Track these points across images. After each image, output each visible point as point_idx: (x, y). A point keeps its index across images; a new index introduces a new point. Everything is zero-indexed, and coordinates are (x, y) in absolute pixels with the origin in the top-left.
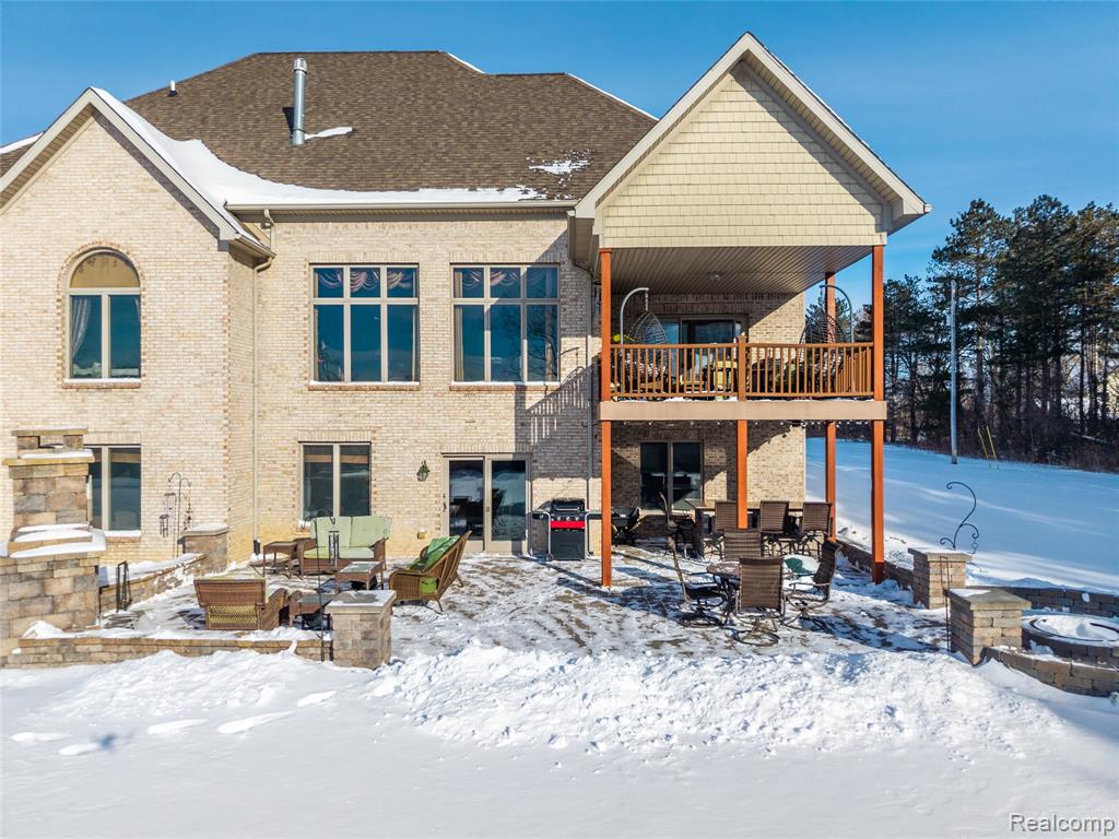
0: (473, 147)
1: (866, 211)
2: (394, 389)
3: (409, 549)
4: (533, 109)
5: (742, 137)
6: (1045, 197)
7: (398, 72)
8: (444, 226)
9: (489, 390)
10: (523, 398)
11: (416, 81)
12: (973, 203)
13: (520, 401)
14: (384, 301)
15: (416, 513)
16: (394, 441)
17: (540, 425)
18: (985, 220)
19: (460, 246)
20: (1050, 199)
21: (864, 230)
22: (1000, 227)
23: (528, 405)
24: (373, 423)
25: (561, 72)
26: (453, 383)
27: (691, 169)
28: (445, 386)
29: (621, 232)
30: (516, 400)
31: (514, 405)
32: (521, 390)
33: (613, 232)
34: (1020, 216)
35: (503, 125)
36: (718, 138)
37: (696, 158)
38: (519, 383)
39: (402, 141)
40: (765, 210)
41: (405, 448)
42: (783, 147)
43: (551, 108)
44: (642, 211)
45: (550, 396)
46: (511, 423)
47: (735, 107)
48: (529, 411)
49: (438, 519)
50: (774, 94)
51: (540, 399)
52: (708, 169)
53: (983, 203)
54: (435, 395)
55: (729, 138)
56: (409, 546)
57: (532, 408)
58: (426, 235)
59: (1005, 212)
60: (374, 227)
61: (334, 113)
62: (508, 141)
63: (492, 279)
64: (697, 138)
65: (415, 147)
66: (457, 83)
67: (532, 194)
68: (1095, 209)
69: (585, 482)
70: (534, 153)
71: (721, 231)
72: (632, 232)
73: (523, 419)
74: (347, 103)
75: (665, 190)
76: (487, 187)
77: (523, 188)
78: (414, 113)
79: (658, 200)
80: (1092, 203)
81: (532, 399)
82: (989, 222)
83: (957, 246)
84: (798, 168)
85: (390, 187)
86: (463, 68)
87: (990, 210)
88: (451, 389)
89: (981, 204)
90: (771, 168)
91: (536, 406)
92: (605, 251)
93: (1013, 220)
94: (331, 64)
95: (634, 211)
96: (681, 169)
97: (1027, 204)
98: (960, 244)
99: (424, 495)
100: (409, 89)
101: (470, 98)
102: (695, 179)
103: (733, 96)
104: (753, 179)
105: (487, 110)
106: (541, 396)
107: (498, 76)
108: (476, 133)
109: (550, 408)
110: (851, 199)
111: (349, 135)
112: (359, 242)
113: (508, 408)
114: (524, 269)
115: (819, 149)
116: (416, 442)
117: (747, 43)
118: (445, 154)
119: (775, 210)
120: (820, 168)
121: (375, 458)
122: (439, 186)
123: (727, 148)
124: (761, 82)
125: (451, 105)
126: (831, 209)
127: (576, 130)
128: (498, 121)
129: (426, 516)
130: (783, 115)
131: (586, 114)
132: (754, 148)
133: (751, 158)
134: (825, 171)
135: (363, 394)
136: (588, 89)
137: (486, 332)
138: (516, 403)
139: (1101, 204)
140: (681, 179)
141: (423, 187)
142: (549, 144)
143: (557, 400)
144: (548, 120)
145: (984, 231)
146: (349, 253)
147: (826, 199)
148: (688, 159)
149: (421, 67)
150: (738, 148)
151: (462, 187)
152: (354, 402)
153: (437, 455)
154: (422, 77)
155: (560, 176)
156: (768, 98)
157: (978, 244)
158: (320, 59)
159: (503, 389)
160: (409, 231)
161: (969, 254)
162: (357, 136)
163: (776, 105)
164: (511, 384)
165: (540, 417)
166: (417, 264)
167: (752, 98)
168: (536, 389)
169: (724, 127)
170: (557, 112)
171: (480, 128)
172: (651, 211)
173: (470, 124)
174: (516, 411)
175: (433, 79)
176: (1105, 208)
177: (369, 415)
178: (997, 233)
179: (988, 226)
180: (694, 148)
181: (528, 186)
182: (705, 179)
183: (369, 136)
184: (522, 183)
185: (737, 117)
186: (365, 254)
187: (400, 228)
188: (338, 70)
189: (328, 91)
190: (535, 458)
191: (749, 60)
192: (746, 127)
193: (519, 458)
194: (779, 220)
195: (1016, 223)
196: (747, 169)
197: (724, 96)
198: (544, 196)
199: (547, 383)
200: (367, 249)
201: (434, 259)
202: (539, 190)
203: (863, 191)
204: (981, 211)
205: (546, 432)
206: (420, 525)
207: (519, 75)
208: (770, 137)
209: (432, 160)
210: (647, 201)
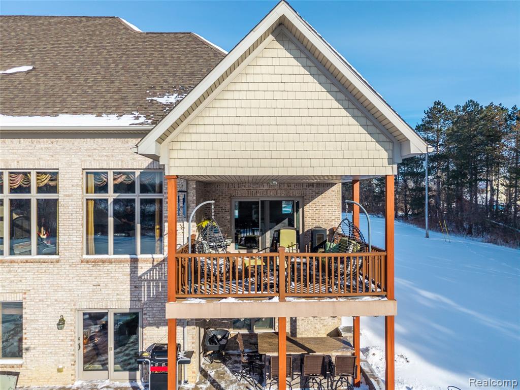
0: (112, 82)
1: (381, 148)
2: (39, 262)
3: (51, 380)
4: (163, 56)
5: (282, 87)
6: (471, 101)
7: (83, 29)
8: (78, 142)
9: (110, 262)
10: (136, 268)
11: (91, 36)
12: (435, 102)
13: (134, 270)
14: (34, 196)
15: (56, 354)
16: (40, 301)
17: (149, 287)
18: (441, 111)
19: (89, 156)
20: (474, 102)
21: (378, 162)
22: (448, 115)
23: (140, 273)
24: (24, 287)
25: (189, 32)
26: (85, 257)
27: (241, 112)
28: (78, 259)
29: (184, 163)
30: (131, 269)
31: (129, 273)
32: (134, 261)
33: (177, 163)
34: (458, 109)
35: (139, 67)
36: (262, 87)
37: (244, 104)
38: (134, 256)
39: (64, 77)
40: (299, 146)
41: (48, 306)
42: (315, 96)
43: (175, 56)
44: (200, 146)
45: (156, 266)
46: (127, 286)
47: (276, 61)
48: (140, 277)
49: (73, 357)
50: (306, 52)
51: (149, 268)
52: (254, 112)
53: (440, 102)
54: (70, 266)
55: (271, 87)
56: (51, 378)
57: (143, 275)
58: (64, 148)
59: (451, 107)
60: (25, 142)
61: (25, 56)
62: (139, 78)
63: (115, 179)
64: (245, 87)
65: (71, 81)
66: (119, 38)
67: (142, 119)
68: (494, 106)
69: (182, 329)
70: (154, 87)
71: (265, 163)
72: (192, 163)
73: (136, 283)
74: (39, 50)
75: (220, 129)
76: (111, 113)
77: (137, 114)
78: (81, 57)
79: (213, 137)
80: (492, 103)
81: (143, 268)
82: (443, 112)
83: (427, 124)
84: (326, 112)
85: (39, 112)
86: (126, 28)
87: (443, 106)
88: (82, 261)
89: (439, 103)
90: (305, 112)
91: (146, 273)
92: (170, 178)
93: (455, 111)
94: (41, 24)
95: (194, 146)
96: (232, 112)
97: (462, 104)
98: (429, 122)
99: (62, 340)
100: (85, 41)
101: (124, 47)
102: (243, 121)
103: (274, 53)
104: (290, 121)
105: (132, 56)
106: (150, 266)
107: (147, 33)
108: (117, 72)
109: (156, 275)
110: (369, 137)
111: (28, 72)
112: (14, 153)
113: (125, 275)
114: (138, 173)
115: (343, 97)
116: (56, 301)
117: (283, 10)
118: (90, 87)
119: (308, 146)
120: (344, 113)
121: (26, 313)
122: (75, 113)
123: (269, 95)
124: (296, 41)
125: (109, 52)
126: (353, 146)
127: (188, 71)
128: (137, 64)
129: (64, 356)
130: (314, 70)
131: (197, 61)
132: (291, 95)
133: (289, 104)
134: (348, 115)
135: (16, 265)
136: (203, 43)
137: (109, 218)
138: (131, 271)
139: (496, 104)
140: (232, 120)
141: (63, 113)
142: (166, 81)
143: (161, 269)
144: (171, 64)
145: (440, 116)
146: (6, 162)
147: (349, 138)
148: (238, 104)
149: (99, 27)
150: (278, 95)
151: (91, 113)
152: (10, 271)
153: (71, 311)
154: (98, 32)
155: (167, 105)
156: (303, 55)
157: (437, 123)
158: (35, 21)
159: (120, 261)
160: (51, 146)
161: (433, 128)
162: (33, 73)
163: (308, 61)
164: (128, 257)
165: (149, 281)
166: (58, 169)
167: (289, 55)
168: (145, 261)
169: (267, 78)
170: (179, 58)
171: (122, 69)
172: (208, 146)
173: (117, 65)
174: (131, 277)
175: (104, 34)
176: (498, 106)
177: (21, 281)
178: (447, 118)
179: (443, 114)
180: (243, 95)
181: (141, 114)
182: (252, 121)
183: (42, 73)
184: (137, 111)
185: (278, 70)
186: (18, 162)
187: (45, 143)
188: (43, 27)
189: (29, 41)
190: (145, 312)
191: (286, 23)
192: (286, 78)
193: (133, 311)
194: (311, 154)
195: (456, 113)
196: (286, 112)
197: (267, 53)
198: (150, 121)
199: (155, 256)
200: (20, 159)
201: (70, 166)
202: (148, 117)
203: (378, 131)
204: (439, 106)
205: (153, 292)
206: (59, 362)
207: (161, 33)
208: (304, 87)
209: (79, 92)
210: (205, 137)
